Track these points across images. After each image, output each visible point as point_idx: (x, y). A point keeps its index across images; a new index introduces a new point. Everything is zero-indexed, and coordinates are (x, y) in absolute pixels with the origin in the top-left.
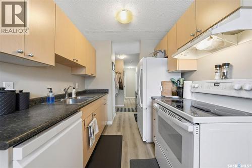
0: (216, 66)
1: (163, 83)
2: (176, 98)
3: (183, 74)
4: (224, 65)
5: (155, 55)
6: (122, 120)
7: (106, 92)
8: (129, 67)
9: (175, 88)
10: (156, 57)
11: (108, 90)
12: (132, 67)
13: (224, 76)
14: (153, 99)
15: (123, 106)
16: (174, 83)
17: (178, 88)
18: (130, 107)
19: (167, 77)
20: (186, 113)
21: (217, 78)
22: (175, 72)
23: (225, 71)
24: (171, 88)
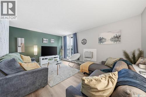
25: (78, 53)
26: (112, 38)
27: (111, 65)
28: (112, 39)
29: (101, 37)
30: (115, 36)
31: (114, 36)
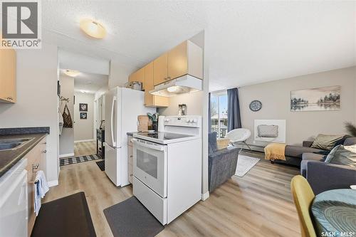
0: (179, 106)
1: (139, 118)
2: (152, 132)
3: (158, 109)
4: (183, 105)
5: (131, 85)
6: (77, 174)
7: (44, 131)
8: (82, 91)
9: (151, 123)
10: (132, 88)
11: (48, 128)
12: (87, 91)
13: (183, 113)
14: (130, 135)
15: (73, 154)
16: (150, 117)
17: (154, 122)
18: (87, 154)
19: (143, 112)
20: (161, 139)
21: (180, 115)
22: (152, 107)
23: (184, 109)
24: (147, 122)
25: (241, 127)
26: (322, 100)
27: (329, 146)
28: (320, 103)
29: (297, 99)
30: (328, 96)
31: (326, 97)
